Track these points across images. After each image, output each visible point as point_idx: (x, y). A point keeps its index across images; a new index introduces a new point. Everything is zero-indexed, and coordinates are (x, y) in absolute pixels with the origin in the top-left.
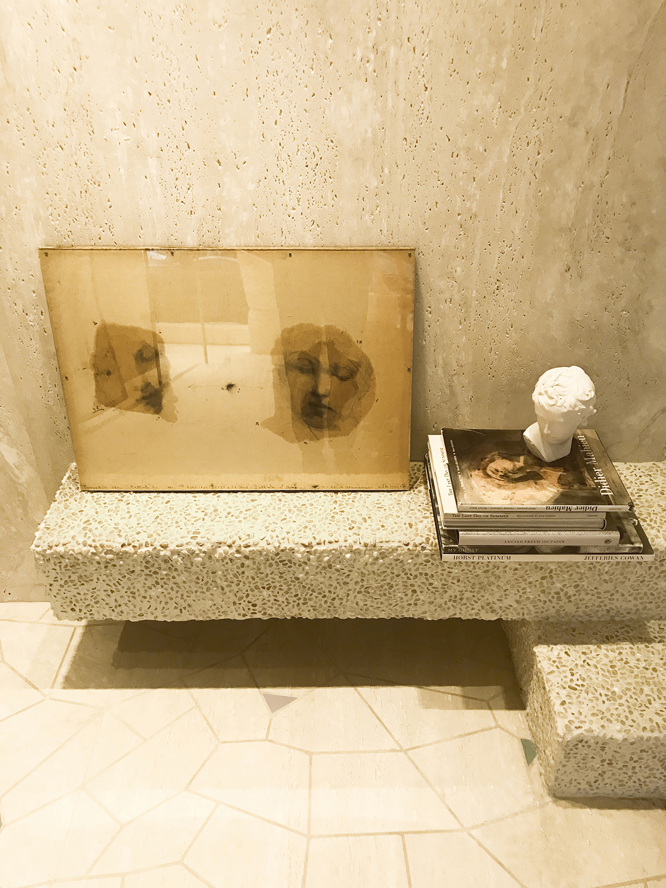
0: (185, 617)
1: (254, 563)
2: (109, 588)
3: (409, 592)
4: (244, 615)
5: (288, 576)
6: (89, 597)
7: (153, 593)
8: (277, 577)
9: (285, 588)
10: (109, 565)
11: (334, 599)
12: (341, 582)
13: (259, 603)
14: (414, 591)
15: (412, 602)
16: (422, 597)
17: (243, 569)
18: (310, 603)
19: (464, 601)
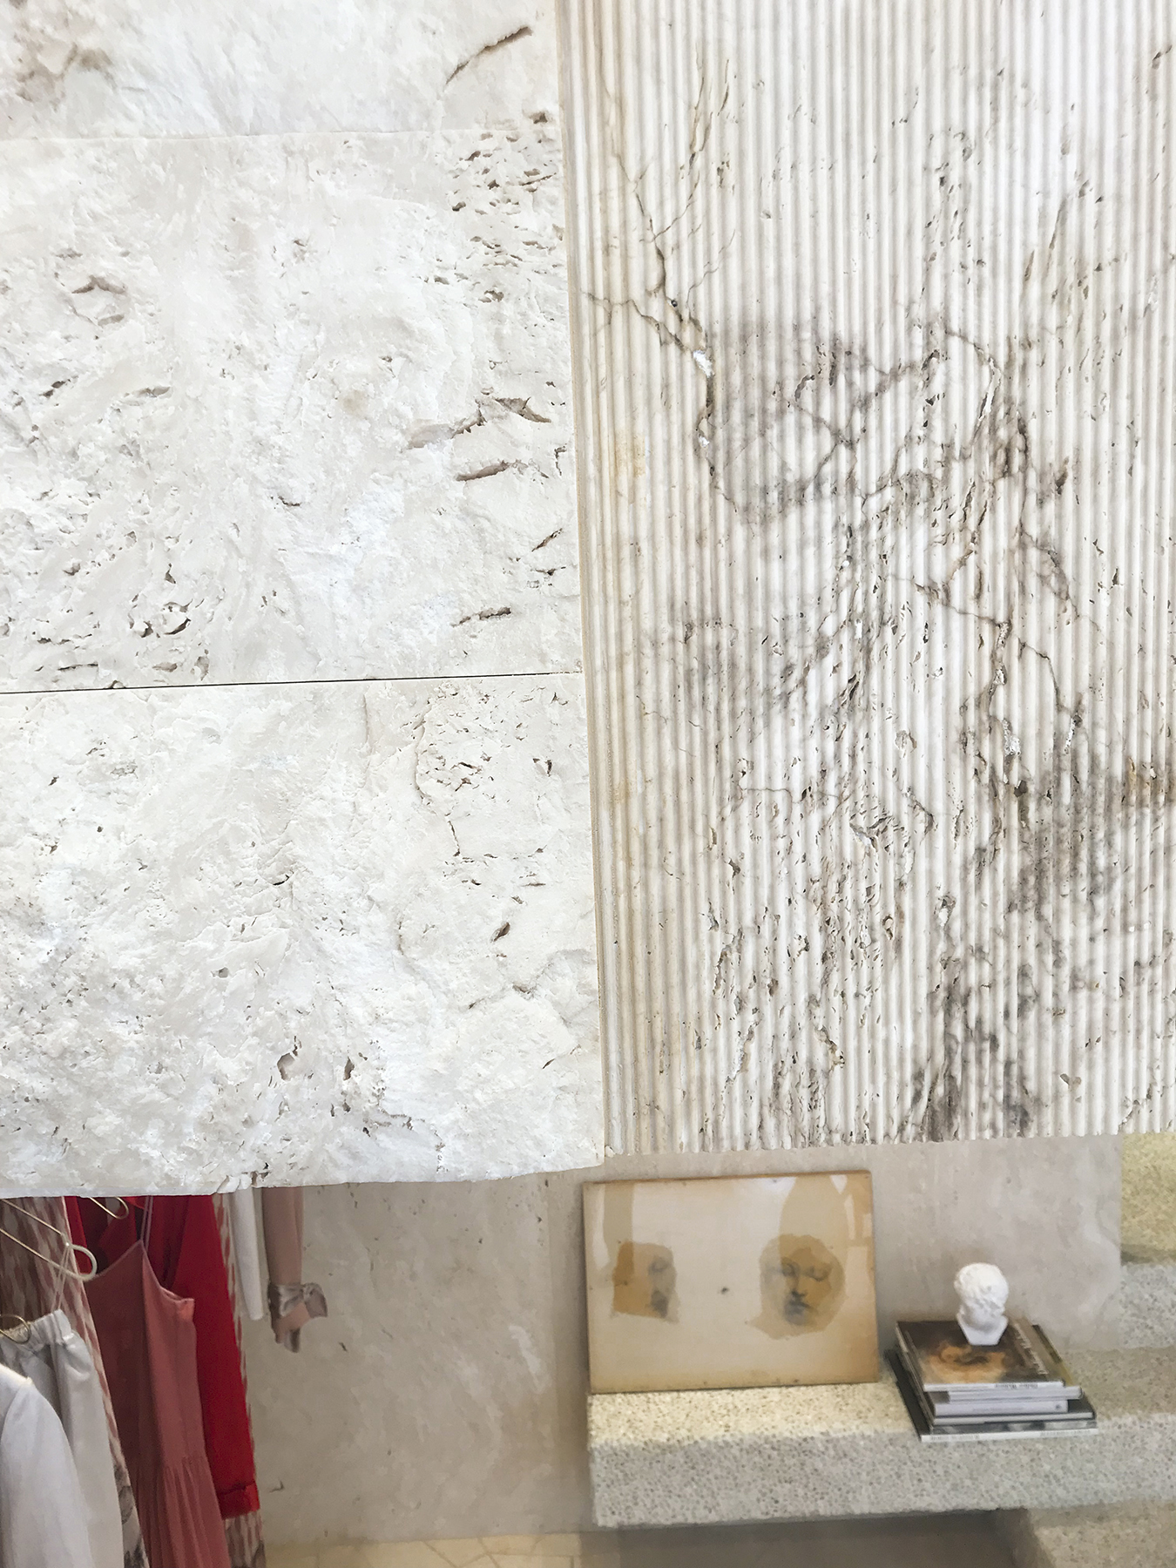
0: (713, 1518)
1: (779, 1455)
2: (648, 1487)
3: (915, 1482)
4: (767, 1514)
5: (808, 1470)
6: (629, 1498)
7: (688, 1490)
8: (798, 1469)
9: (804, 1481)
10: (654, 1462)
11: (848, 1492)
12: (855, 1472)
13: (781, 1500)
14: (920, 1480)
15: (918, 1493)
16: (927, 1485)
17: (770, 1462)
18: (826, 1497)
19: (965, 1490)
